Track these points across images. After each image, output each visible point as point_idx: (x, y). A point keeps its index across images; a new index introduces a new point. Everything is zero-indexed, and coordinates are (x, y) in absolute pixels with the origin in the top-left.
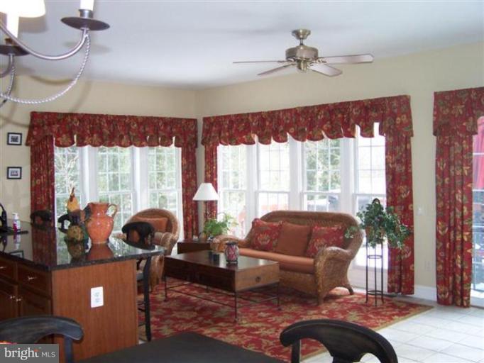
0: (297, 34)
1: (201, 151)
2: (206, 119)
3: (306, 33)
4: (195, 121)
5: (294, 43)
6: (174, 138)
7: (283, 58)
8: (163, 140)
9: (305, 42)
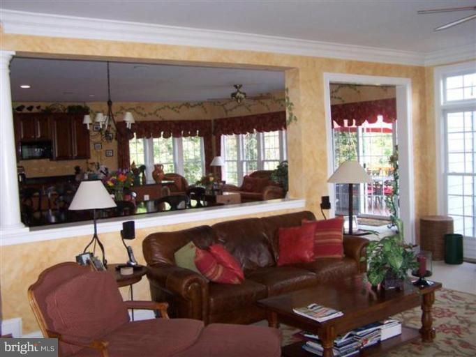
0: (236, 87)
1: (214, 138)
2: (215, 120)
3: (241, 86)
4: (210, 121)
5: (235, 90)
6: (198, 131)
7: (230, 97)
8: (191, 133)
9: (240, 90)
